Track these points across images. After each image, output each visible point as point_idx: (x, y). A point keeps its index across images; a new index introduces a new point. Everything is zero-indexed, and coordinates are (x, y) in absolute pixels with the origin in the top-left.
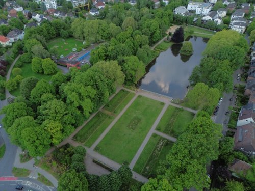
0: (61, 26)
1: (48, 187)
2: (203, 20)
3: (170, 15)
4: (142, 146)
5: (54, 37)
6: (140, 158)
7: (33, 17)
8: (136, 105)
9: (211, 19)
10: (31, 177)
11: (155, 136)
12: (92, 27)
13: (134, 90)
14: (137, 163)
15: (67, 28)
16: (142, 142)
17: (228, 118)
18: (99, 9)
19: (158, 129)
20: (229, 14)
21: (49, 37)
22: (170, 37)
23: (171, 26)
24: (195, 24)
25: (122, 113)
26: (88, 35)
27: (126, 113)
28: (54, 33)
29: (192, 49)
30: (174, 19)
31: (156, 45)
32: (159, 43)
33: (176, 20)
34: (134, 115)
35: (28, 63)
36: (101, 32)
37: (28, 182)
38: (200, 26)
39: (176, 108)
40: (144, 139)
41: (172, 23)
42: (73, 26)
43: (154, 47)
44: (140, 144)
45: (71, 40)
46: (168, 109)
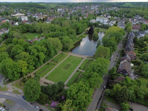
0: (29, 27)
1: (19, 95)
2: (103, 25)
3: (87, 22)
4: (71, 76)
5: (25, 32)
6: (70, 80)
7: (14, 24)
8: (69, 59)
9: (108, 24)
10: (9, 91)
11: (78, 71)
12: (46, 26)
13: (68, 53)
14: (68, 83)
15: (33, 28)
16: (71, 74)
17: (116, 63)
18: (50, 21)
19: (80, 68)
20: (117, 23)
21: (23, 32)
22: (87, 32)
23: (88, 28)
24: (100, 27)
25: (61, 63)
26: (44, 30)
27: (63, 63)
28: (26, 30)
29: (98, 36)
30: (89, 24)
31: (80, 35)
32: (82, 34)
33: (90, 25)
34: (68, 63)
35: (10, 43)
36: (51, 29)
37: (7, 93)
38: (102, 28)
39: (90, 60)
40: (72, 73)
41: (88, 26)
42: (36, 26)
43: (79, 36)
44: (70, 75)
45: (35, 34)
46: (85, 60)
